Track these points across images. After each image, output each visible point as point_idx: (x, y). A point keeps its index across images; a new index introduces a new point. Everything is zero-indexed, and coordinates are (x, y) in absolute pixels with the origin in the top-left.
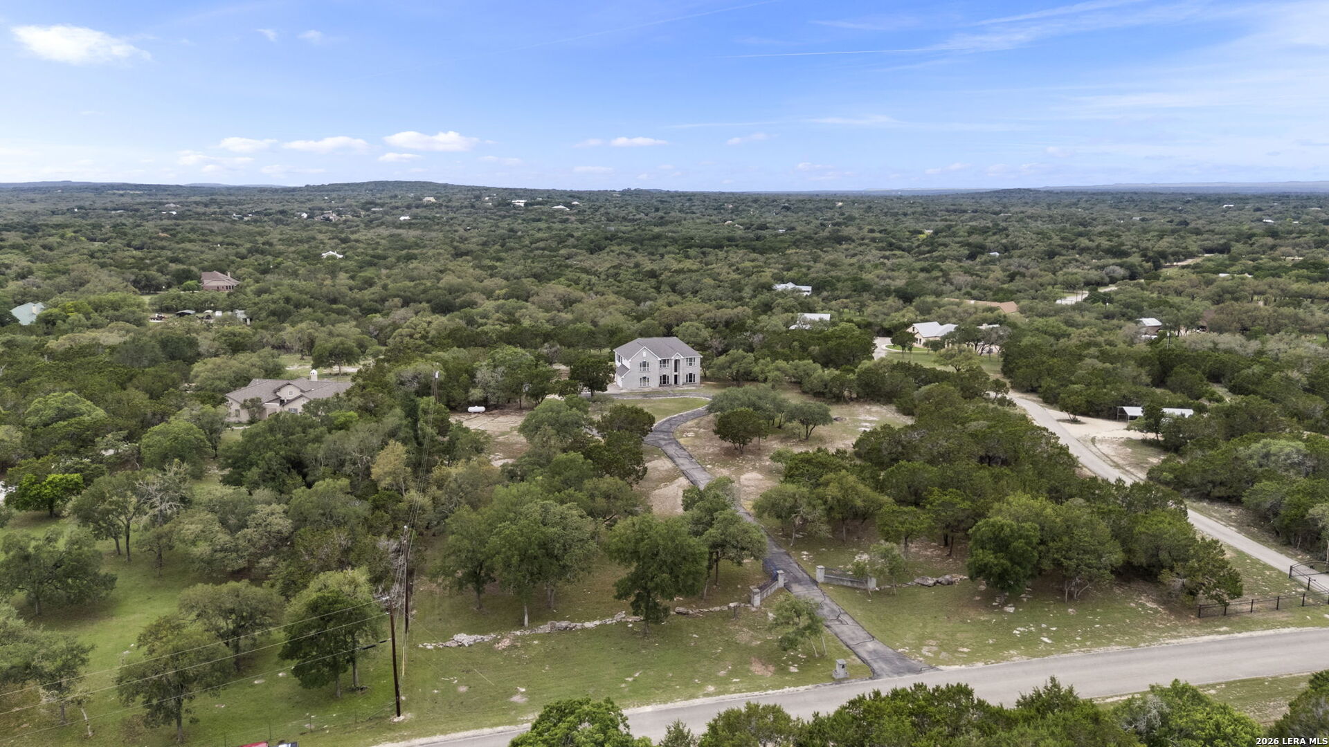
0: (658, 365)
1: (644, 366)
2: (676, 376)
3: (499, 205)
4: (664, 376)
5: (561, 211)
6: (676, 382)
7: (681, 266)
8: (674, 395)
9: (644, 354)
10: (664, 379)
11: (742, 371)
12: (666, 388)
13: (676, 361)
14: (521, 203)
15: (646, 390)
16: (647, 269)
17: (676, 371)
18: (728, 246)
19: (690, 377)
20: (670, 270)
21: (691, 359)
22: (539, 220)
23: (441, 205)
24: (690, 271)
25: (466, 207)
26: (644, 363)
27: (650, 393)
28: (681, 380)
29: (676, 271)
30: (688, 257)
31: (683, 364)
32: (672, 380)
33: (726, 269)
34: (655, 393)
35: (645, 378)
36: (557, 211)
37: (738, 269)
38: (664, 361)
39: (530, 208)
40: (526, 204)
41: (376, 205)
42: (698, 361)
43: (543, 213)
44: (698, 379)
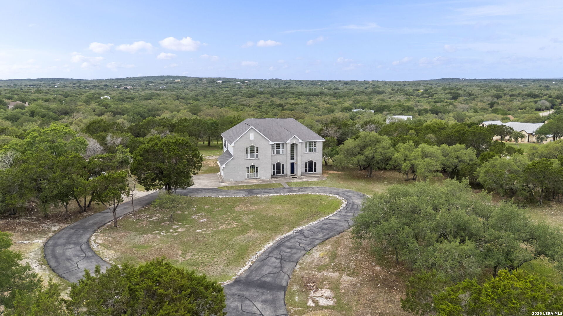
0: (269, 150)
1: (252, 151)
2: (292, 165)
3: (210, 82)
4: (278, 165)
5: (239, 84)
6: (292, 171)
7: (296, 102)
8: (290, 190)
9: (252, 136)
10: (278, 169)
11: (378, 157)
12: (280, 180)
13: (293, 146)
14: (221, 82)
15: (255, 182)
16: (278, 103)
17: (292, 158)
18: (320, 95)
19: (310, 166)
20: (290, 104)
21: (311, 144)
22: (227, 87)
23: (182, 82)
24: (301, 104)
25: (194, 83)
26: (252, 147)
27: (258, 186)
28: (300, 169)
29: (293, 104)
30: (300, 99)
31: (301, 149)
32: (287, 170)
33: (322, 102)
34: (265, 187)
35: (252, 167)
36: (237, 84)
37: (328, 103)
38: (278, 146)
39: (224, 83)
40: (222, 82)
41: (152, 82)
42: (319, 146)
43: (230, 85)
44: (319, 168)
